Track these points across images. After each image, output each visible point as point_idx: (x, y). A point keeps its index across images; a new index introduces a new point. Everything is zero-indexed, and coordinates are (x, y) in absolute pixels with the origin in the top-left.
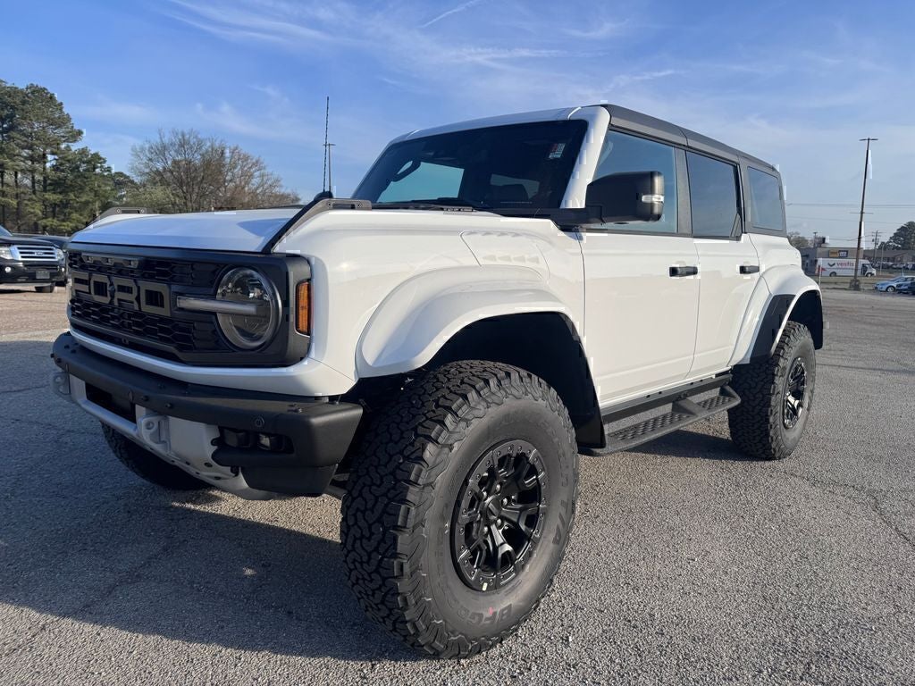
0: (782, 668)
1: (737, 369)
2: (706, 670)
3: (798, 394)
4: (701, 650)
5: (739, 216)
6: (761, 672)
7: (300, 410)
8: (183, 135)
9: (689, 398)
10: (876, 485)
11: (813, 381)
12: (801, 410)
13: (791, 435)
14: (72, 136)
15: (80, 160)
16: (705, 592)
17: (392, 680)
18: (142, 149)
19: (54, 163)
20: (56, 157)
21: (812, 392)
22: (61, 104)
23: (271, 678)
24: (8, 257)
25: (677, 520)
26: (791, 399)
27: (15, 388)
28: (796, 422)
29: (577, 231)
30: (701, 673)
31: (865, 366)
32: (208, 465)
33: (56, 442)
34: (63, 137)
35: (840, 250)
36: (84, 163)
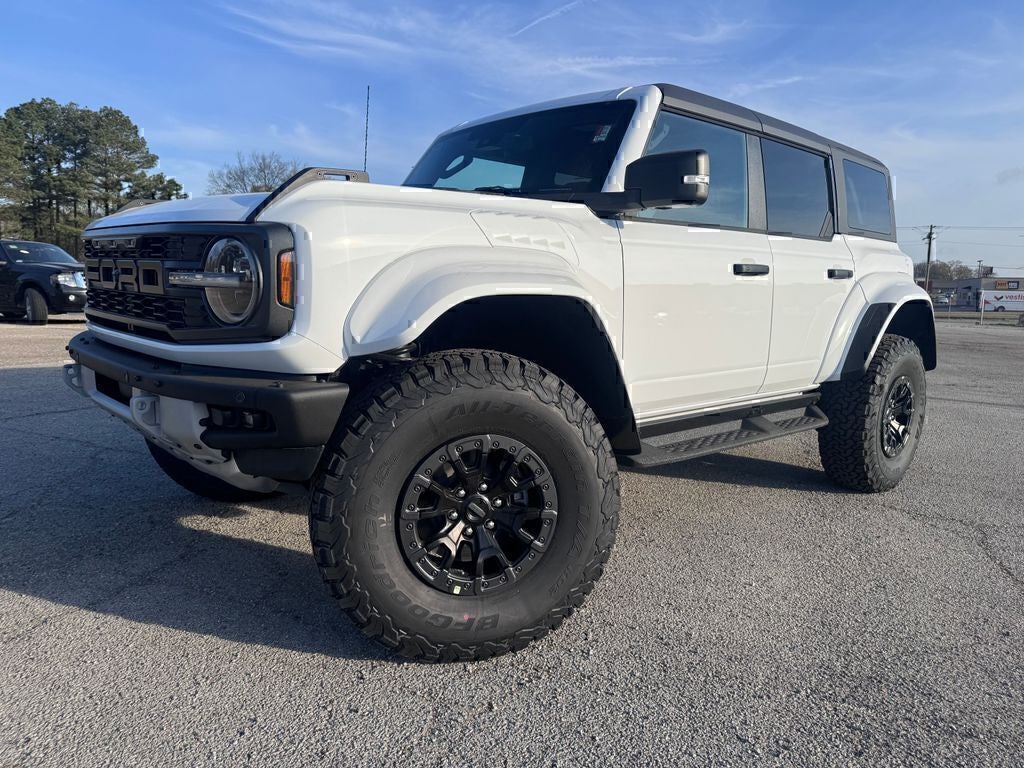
0: (824, 690)
1: (826, 387)
2: (736, 687)
3: (903, 419)
4: (735, 668)
5: (830, 214)
6: (798, 692)
7: (281, 386)
8: (264, 160)
9: (765, 416)
10: (989, 520)
11: (923, 404)
12: (907, 437)
13: (893, 466)
14: (148, 162)
15: (155, 187)
16: (756, 615)
17: (390, 681)
18: (220, 175)
19: (128, 190)
20: (131, 184)
21: (922, 417)
22: (136, 127)
23: (264, 674)
24: (73, 285)
25: (743, 547)
26: (895, 424)
27: (60, 409)
28: (900, 451)
29: (618, 218)
30: (729, 690)
31: (1014, 403)
32: (198, 446)
33: (92, 458)
34: (138, 162)
35: (1010, 281)
36: (159, 190)
